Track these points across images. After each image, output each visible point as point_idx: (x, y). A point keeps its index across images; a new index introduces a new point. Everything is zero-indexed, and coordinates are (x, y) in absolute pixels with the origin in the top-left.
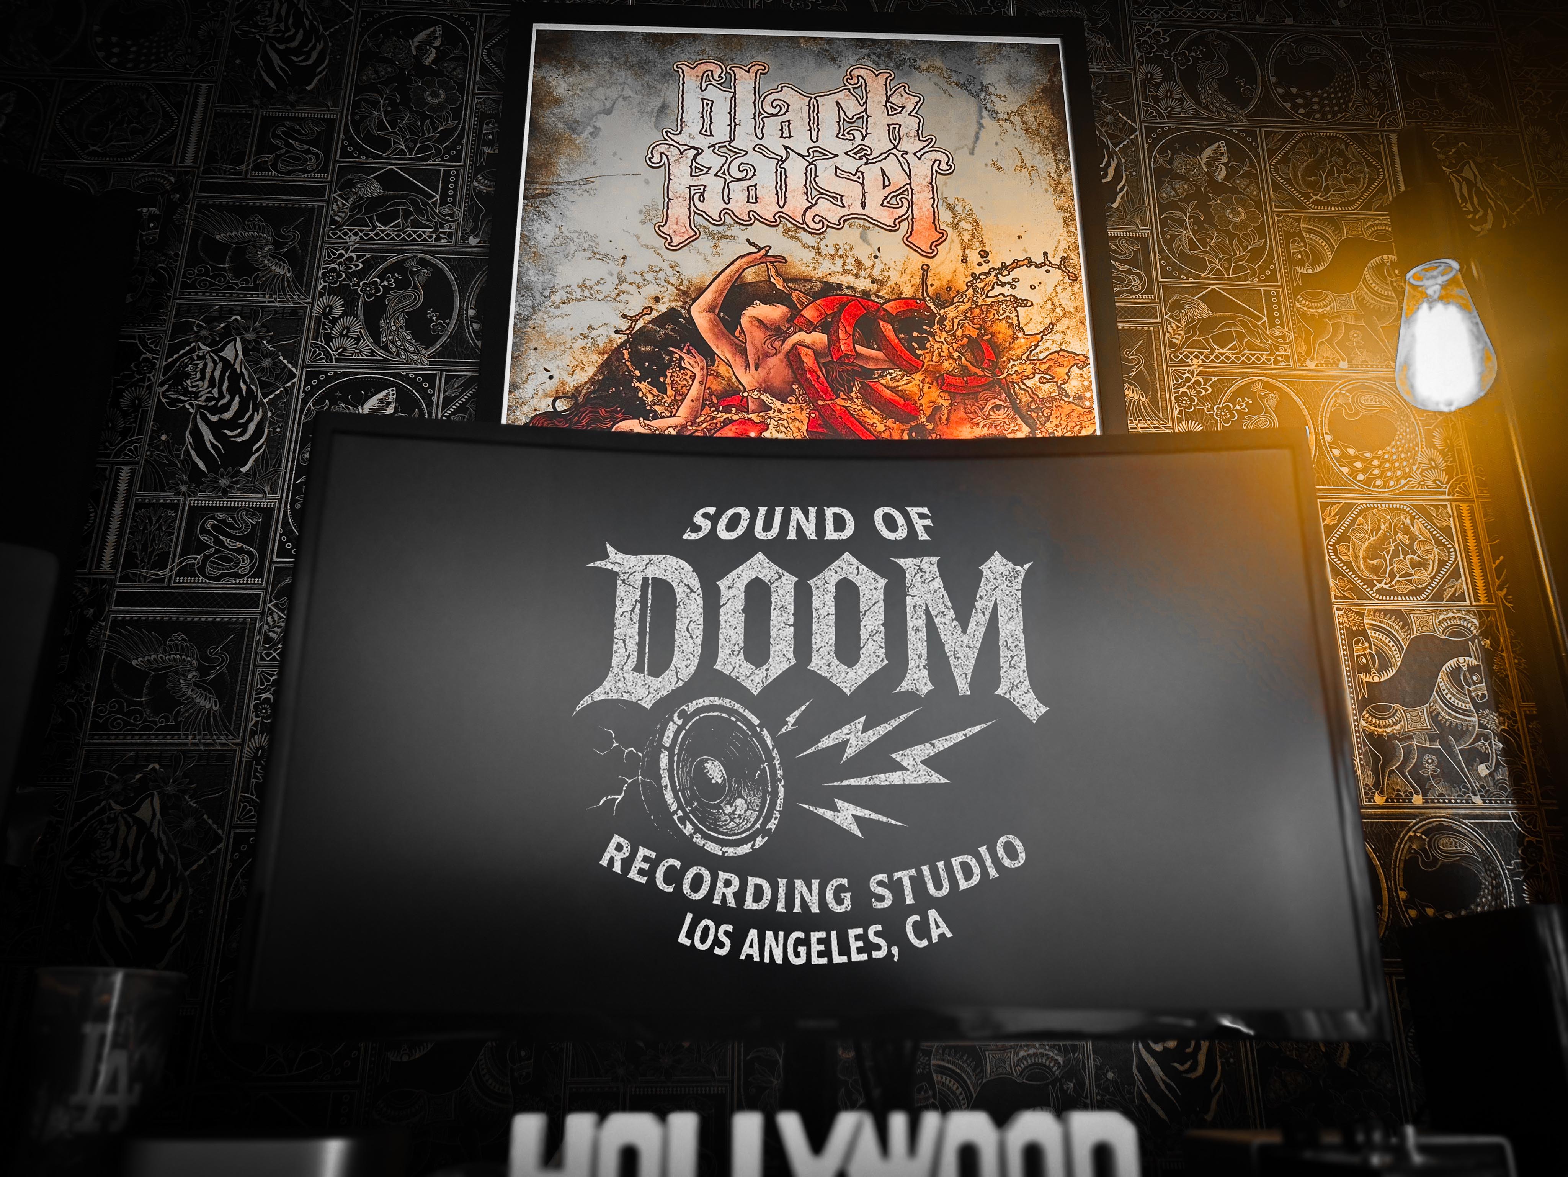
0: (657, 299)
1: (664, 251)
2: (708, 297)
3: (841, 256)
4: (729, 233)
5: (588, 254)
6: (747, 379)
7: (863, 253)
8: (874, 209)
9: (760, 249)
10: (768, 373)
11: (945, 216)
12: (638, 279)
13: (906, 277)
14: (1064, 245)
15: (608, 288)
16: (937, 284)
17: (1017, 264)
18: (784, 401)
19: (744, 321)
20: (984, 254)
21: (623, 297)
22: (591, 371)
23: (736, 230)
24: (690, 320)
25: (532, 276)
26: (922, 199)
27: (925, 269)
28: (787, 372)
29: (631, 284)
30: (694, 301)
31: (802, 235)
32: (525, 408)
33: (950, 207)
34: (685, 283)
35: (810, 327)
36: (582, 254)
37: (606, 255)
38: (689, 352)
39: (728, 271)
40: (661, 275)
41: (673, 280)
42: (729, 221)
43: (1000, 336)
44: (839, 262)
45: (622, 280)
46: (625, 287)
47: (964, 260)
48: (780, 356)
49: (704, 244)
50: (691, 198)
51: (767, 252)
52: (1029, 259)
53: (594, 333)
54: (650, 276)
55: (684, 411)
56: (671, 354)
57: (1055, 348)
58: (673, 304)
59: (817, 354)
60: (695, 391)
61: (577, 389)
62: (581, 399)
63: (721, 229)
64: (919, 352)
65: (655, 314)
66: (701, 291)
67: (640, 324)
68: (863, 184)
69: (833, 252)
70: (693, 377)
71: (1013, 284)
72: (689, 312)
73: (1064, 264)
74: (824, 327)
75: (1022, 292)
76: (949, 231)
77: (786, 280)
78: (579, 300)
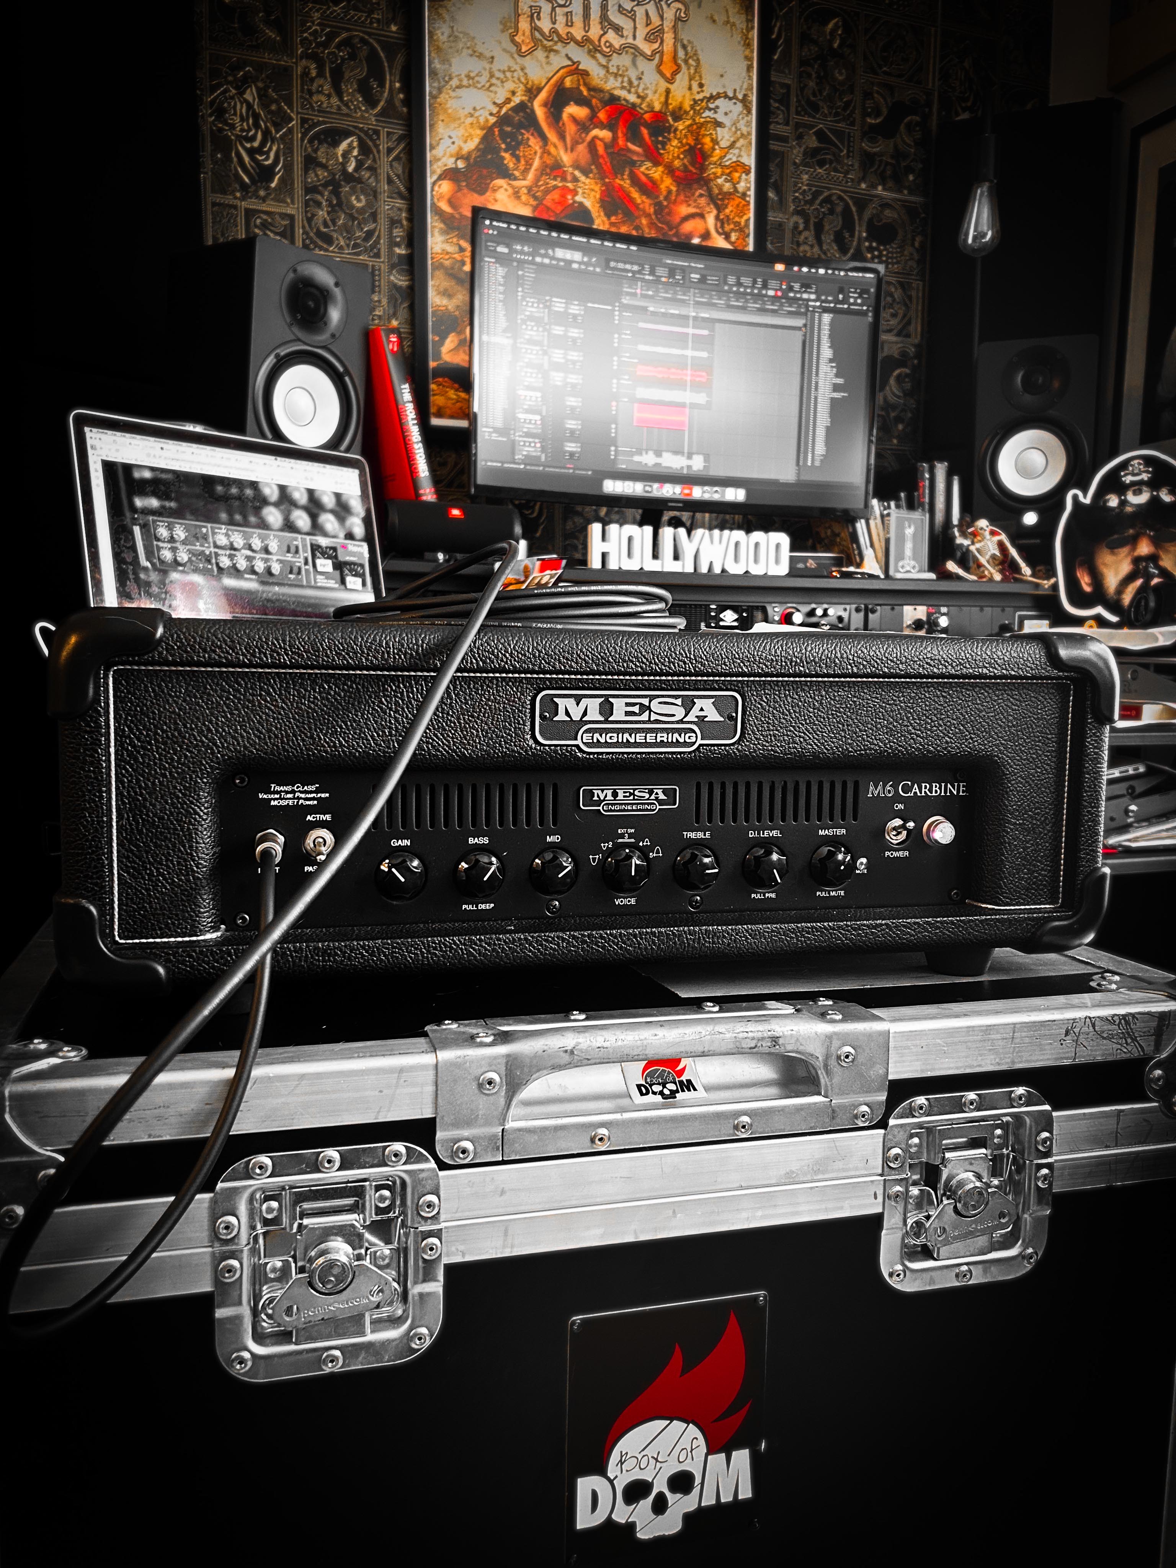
0: (513, 93)
1: (516, 56)
2: (543, 95)
3: (621, 75)
4: (555, 48)
5: (470, 51)
6: (566, 158)
7: (633, 74)
8: (641, 43)
9: (574, 63)
10: (578, 156)
11: (681, 54)
12: (501, 76)
13: (657, 95)
14: (745, 86)
15: (483, 80)
16: (674, 104)
17: (718, 96)
18: (587, 177)
19: (565, 116)
20: (701, 85)
21: (492, 88)
22: (476, 141)
23: (559, 47)
24: (533, 111)
25: (437, 65)
26: (669, 38)
27: (668, 92)
28: (588, 156)
29: (498, 79)
30: (536, 96)
31: (598, 55)
32: (440, 163)
33: (684, 47)
34: (530, 83)
35: (602, 126)
36: (465, 52)
37: (481, 54)
38: (532, 135)
39: (555, 78)
40: (515, 74)
41: (523, 80)
42: (556, 39)
43: (706, 146)
44: (620, 79)
45: (492, 76)
46: (494, 81)
47: (690, 88)
48: (585, 144)
49: (540, 54)
50: (532, 16)
51: (578, 66)
52: (725, 92)
53: (477, 114)
54: (508, 74)
55: (531, 176)
56: (523, 134)
57: (734, 159)
58: (524, 98)
59: (606, 146)
60: (536, 163)
61: (469, 153)
62: (472, 161)
63: (551, 43)
64: (662, 152)
65: (512, 104)
66: (539, 90)
67: (504, 110)
68: (634, 20)
69: (615, 71)
70: (536, 153)
71: (715, 110)
72: (532, 105)
73: (745, 101)
74: (611, 127)
75: (720, 117)
76: (683, 65)
77: (589, 89)
78: (467, 87)
